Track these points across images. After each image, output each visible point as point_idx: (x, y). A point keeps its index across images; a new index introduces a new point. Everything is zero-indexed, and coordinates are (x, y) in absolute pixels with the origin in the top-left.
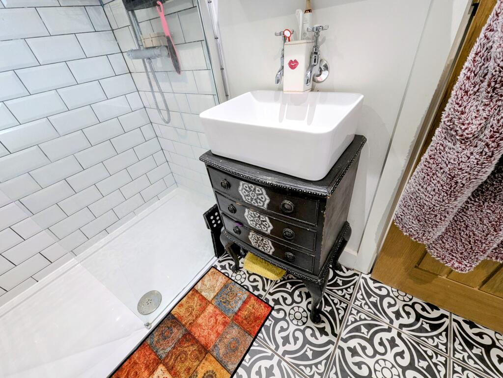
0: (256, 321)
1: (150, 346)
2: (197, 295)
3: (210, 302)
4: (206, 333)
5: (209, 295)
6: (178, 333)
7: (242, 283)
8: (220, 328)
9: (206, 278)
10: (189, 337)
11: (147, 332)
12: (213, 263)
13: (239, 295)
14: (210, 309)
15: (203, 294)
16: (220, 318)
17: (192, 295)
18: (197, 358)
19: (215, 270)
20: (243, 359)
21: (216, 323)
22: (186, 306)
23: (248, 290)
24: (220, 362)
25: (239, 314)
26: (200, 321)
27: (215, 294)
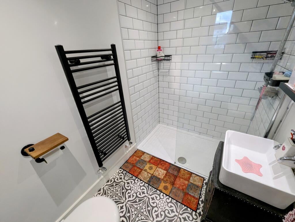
0: (188, 203)
1: (170, 166)
2: (190, 176)
3: (189, 182)
4: (178, 183)
5: (191, 180)
6: (175, 173)
7: (202, 194)
8: (181, 188)
9: (198, 177)
10: (176, 177)
11: (173, 163)
12: (206, 178)
13: (196, 193)
14: (186, 182)
15: (191, 178)
16: (184, 187)
17: (189, 174)
18: (170, 182)
19: (203, 180)
20: (174, 199)
21: (182, 186)
22: (185, 173)
23: (200, 198)
24: (171, 191)
25: (188, 195)
26: (181, 180)
27: (193, 183)
